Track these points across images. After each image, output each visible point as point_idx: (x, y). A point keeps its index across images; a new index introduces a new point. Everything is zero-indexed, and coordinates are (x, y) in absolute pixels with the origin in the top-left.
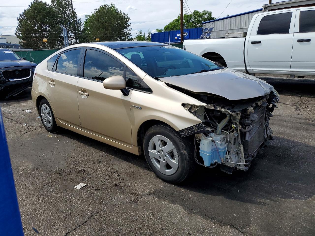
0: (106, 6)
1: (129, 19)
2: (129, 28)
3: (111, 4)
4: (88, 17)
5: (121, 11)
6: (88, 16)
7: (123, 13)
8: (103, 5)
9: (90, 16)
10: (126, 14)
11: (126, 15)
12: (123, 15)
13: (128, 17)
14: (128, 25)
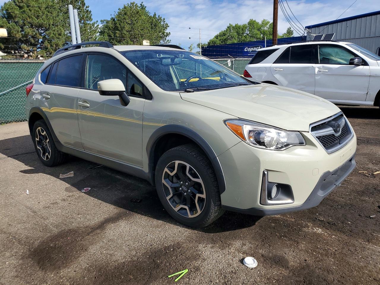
0: (135, 5)
2: (167, 38)
3: (141, 5)
4: (105, 22)
5: (155, 13)
6: (105, 20)
7: (159, 16)
8: (130, 4)
9: (108, 22)
11: (163, 20)
12: (159, 19)
13: (165, 23)
14: (165, 34)
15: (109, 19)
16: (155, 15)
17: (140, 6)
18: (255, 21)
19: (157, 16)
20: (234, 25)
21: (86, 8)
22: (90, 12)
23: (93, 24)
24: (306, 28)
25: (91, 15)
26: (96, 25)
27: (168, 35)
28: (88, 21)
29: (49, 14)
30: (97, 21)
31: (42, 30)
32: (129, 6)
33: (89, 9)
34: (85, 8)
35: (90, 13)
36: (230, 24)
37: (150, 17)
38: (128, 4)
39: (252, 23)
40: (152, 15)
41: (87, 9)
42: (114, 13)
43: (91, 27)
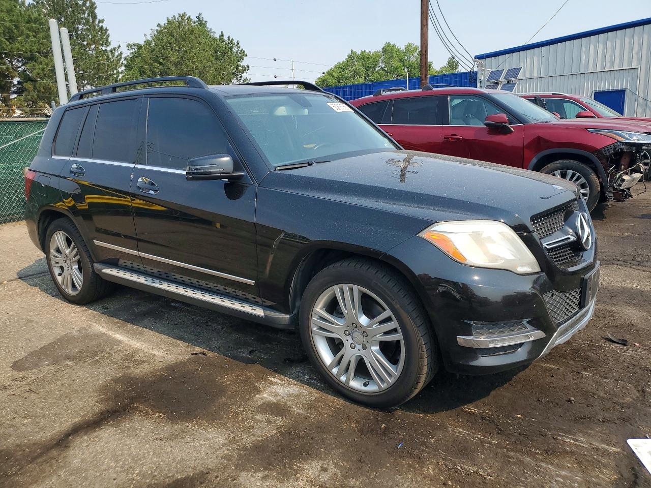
0: (186, 18)
1: (244, 54)
2: (244, 76)
3: (198, 18)
4: (135, 47)
5: (222, 32)
6: (134, 45)
7: (229, 38)
8: (177, 16)
9: (140, 47)
10: (235, 41)
11: (236, 44)
12: (229, 43)
13: (240, 49)
14: (240, 68)
15: (142, 43)
16: (222, 35)
17: (196, 20)
18: (394, 46)
19: (226, 38)
20: (359, 53)
21: (99, 22)
22: (106, 30)
23: (111, 51)
24: (475, 58)
25: (109, 36)
26: (116, 54)
27: (245, 70)
28: (102, 45)
29: (31, 34)
30: (119, 46)
31: (18, 61)
32: (177, 19)
33: (105, 25)
34: (97, 23)
35: (106, 32)
36: (352, 51)
37: (214, 39)
38: (174, 16)
39: (389, 50)
40: (217, 35)
41: (100, 25)
42: (151, 31)
43: (108, 57)
